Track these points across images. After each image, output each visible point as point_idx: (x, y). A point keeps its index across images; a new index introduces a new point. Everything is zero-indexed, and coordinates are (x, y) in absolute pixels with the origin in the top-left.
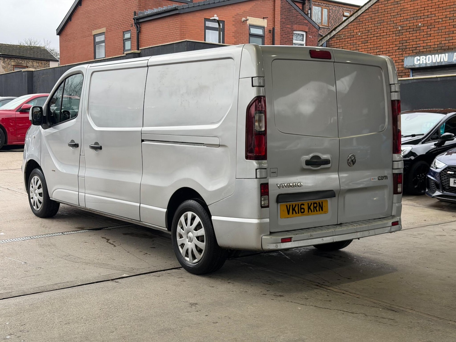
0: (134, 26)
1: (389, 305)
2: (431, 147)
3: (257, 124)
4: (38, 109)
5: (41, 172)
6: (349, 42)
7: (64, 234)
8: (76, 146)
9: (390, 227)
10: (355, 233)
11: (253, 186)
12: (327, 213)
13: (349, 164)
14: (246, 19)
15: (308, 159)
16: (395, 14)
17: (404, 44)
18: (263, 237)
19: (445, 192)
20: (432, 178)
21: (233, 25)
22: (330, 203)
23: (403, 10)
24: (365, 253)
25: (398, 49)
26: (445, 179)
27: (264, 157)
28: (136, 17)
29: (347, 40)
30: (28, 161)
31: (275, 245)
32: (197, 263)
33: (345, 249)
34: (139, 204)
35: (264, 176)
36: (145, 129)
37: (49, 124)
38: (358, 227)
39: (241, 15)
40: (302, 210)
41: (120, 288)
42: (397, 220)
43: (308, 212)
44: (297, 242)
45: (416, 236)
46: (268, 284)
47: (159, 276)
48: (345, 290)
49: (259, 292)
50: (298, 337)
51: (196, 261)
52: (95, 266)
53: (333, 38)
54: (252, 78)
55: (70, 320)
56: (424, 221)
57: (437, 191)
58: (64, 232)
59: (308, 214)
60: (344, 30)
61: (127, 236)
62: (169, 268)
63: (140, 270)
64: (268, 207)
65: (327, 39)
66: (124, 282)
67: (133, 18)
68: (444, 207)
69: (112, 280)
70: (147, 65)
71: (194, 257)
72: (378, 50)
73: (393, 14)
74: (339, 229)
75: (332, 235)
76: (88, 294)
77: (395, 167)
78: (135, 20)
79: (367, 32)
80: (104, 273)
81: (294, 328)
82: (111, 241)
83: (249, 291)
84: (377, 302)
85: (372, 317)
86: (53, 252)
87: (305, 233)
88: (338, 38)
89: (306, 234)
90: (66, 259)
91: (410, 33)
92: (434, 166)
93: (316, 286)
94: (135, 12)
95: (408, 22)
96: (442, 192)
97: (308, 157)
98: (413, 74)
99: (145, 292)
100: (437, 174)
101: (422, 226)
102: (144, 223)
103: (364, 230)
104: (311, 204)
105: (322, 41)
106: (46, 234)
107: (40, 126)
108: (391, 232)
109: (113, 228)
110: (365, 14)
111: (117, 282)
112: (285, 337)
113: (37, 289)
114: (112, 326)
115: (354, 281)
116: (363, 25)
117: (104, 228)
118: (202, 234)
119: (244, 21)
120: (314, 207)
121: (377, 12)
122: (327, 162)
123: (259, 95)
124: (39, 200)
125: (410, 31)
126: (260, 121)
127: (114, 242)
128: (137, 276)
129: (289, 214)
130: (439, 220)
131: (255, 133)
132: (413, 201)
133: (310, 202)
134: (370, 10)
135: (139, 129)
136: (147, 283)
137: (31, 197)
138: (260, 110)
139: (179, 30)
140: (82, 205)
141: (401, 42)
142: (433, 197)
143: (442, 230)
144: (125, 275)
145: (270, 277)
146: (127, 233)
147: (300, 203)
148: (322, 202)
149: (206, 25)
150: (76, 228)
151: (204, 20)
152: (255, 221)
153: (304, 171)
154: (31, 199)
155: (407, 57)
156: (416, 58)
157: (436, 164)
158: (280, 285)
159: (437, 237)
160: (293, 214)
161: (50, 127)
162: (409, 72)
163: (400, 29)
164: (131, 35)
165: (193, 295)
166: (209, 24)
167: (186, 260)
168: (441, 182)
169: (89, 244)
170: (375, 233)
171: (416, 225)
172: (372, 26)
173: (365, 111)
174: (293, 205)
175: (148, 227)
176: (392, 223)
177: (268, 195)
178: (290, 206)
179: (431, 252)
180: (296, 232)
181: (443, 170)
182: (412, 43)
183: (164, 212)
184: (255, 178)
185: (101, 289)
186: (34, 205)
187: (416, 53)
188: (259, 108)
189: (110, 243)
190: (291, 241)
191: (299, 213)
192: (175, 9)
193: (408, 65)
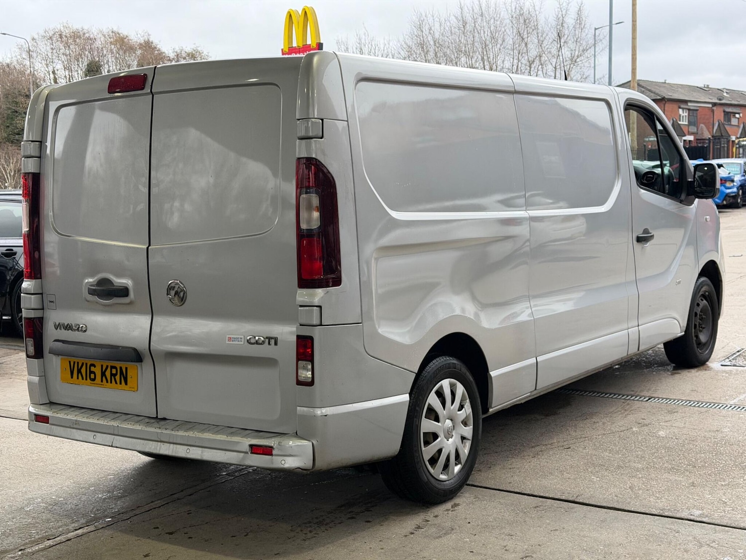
12: (136, 390)
13: (171, 300)
15: (92, 284)
22: (143, 374)
27: (39, 275)
40: (92, 376)
43: (102, 381)
44: (56, 427)
64: (41, 357)
75: (112, 432)
97: (93, 281)
103: (179, 442)
104: (107, 367)
120: (112, 375)
122: (123, 292)
129: (72, 377)
133: (105, 364)
147: (89, 361)
148: (126, 369)
160: (78, 378)
174: (78, 363)
176: (251, 445)
177: (41, 337)
178: (74, 363)
190: (47, 423)
191: (86, 379)
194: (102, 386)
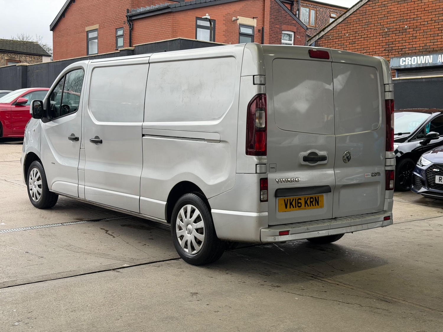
0: (126, 23)
1: (383, 296)
2: (417, 145)
3: (257, 121)
4: (38, 103)
5: (40, 164)
6: (337, 43)
7: (64, 225)
8: (77, 139)
9: (382, 222)
10: (350, 227)
11: (253, 181)
12: (323, 207)
13: (344, 161)
14: (236, 19)
15: (305, 155)
16: (382, 17)
17: (390, 46)
18: (262, 230)
19: (430, 188)
20: (418, 175)
21: (224, 24)
22: (326, 198)
23: (390, 12)
24: (356, 246)
25: (385, 50)
26: (430, 177)
27: (264, 153)
28: (129, 14)
29: (334, 40)
30: (27, 153)
31: (273, 237)
32: (196, 255)
33: (337, 243)
34: (139, 197)
35: (263, 171)
36: (146, 124)
37: (49, 118)
38: (352, 221)
39: (231, 14)
40: (300, 205)
41: (122, 277)
42: (388, 215)
43: (305, 206)
44: (294, 235)
45: (404, 231)
46: (265, 275)
47: (159, 267)
48: (339, 282)
49: (256, 282)
50: (297, 326)
51: (195, 252)
52: (96, 256)
53: (321, 39)
54: (254, 76)
55: (76, 307)
56: (411, 216)
57: (422, 188)
58: (64, 223)
59: (305, 209)
60: (332, 31)
61: (125, 228)
62: (168, 259)
63: (140, 260)
64: (267, 201)
65: (316, 40)
66: (125, 271)
67: (126, 16)
68: (428, 203)
69: (114, 269)
70: (148, 62)
71: (193, 249)
72: (364, 51)
73: (380, 16)
74: (334, 223)
75: (328, 229)
76: (91, 283)
77: (388, 164)
78: (127, 17)
79: (355, 33)
80: (105, 263)
81: (292, 317)
82: (110, 232)
83: (247, 282)
84: (370, 293)
85: (367, 307)
86: (54, 242)
87: (302, 226)
88: (326, 39)
89: (303, 228)
90: (67, 249)
91: (396, 35)
92: (420, 164)
93: (311, 277)
94: (128, 10)
95: (395, 24)
96: (427, 188)
97: (306, 153)
98: (399, 75)
99: (147, 282)
100: (422, 171)
101: (409, 221)
102: (143, 215)
103: (358, 224)
104: (308, 198)
105: (311, 41)
106: (46, 225)
107: (40, 120)
108: (382, 227)
109: (111, 219)
110: (353, 16)
111: (119, 272)
112: (285, 326)
113: (41, 277)
114: (117, 313)
115: (347, 273)
116: (351, 26)
117: (102, 220)
118: (202, 226)
119: (234, 21)
120: (311, 202)
121: (364, 14)
122: (324, 158)
123: (260, 93)
124: (38, 192)
125: (396, 33)
126: (260, 118)
127: (113, 233)
128: (137, 266)
129: (286, 208)
130: (425, 215)
131: (255, 130)
132: (398, 197)
133: (307, 196)
134: (358, 11)
135: (140, 124)
136: (148, 273)
137: (30, 189)
138: (261, 107)
139: (171, 28)
140: (82, 197)
141: (387, 44)
142: (419, 193)
143: (429, 225)
144: (125, 264)
145: (266, 269)
146: (125, 225)
147: (297, 197)
148: (318, 197)
149: (198, 24)
150: (75, 219)
151: (195, 19)
152: (254, 214)
153: (301, 167)
154: (30, 191)
155: (393, 58)
156: (401, 59)
157: (422, 162)
158: (276, 276)
159: (424, 232)
160: (290, 208)
161: (50, 120)
162: (394, 73)
163: (386, 30)
164: (123, 32)
165: (193, 285)
166: (200, 23)
167: (185, 251)
168: (427, 179)
169: (89, 234)
170: (368, 228)
171: (403, 220)
172: (359, 27)
173: (359, 109)
174: (290, 200)
175: (147, 219)
176: (384, 217)
177: (267, 189)
178: (288, 200)
179: (419, 246)
180: (294, 226)
181: (429, 168)
182: (398, 45)
183: (164, 205)
184: (255, 173)
185: (103, 278)
186: (33, 196)
187: (402, 54)
188: (260, 105)
189: (109, 234)
190: (288, 234)
191: (296, 207)
192: (168, 8)
193: (394, 66)
194: (306, 209)
